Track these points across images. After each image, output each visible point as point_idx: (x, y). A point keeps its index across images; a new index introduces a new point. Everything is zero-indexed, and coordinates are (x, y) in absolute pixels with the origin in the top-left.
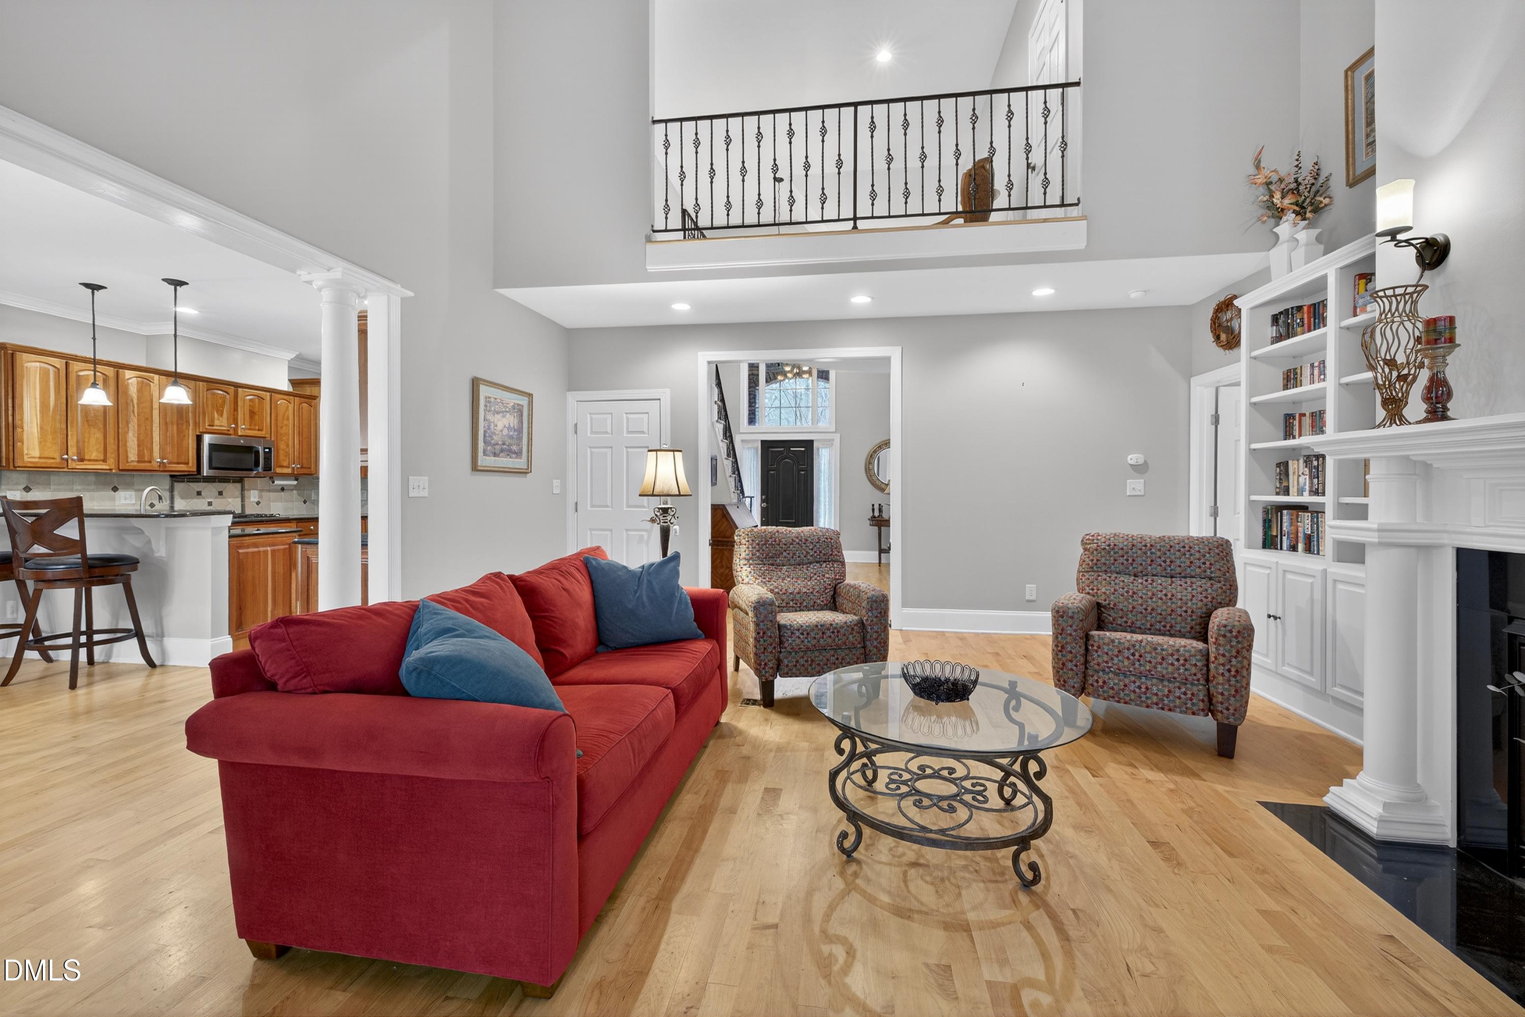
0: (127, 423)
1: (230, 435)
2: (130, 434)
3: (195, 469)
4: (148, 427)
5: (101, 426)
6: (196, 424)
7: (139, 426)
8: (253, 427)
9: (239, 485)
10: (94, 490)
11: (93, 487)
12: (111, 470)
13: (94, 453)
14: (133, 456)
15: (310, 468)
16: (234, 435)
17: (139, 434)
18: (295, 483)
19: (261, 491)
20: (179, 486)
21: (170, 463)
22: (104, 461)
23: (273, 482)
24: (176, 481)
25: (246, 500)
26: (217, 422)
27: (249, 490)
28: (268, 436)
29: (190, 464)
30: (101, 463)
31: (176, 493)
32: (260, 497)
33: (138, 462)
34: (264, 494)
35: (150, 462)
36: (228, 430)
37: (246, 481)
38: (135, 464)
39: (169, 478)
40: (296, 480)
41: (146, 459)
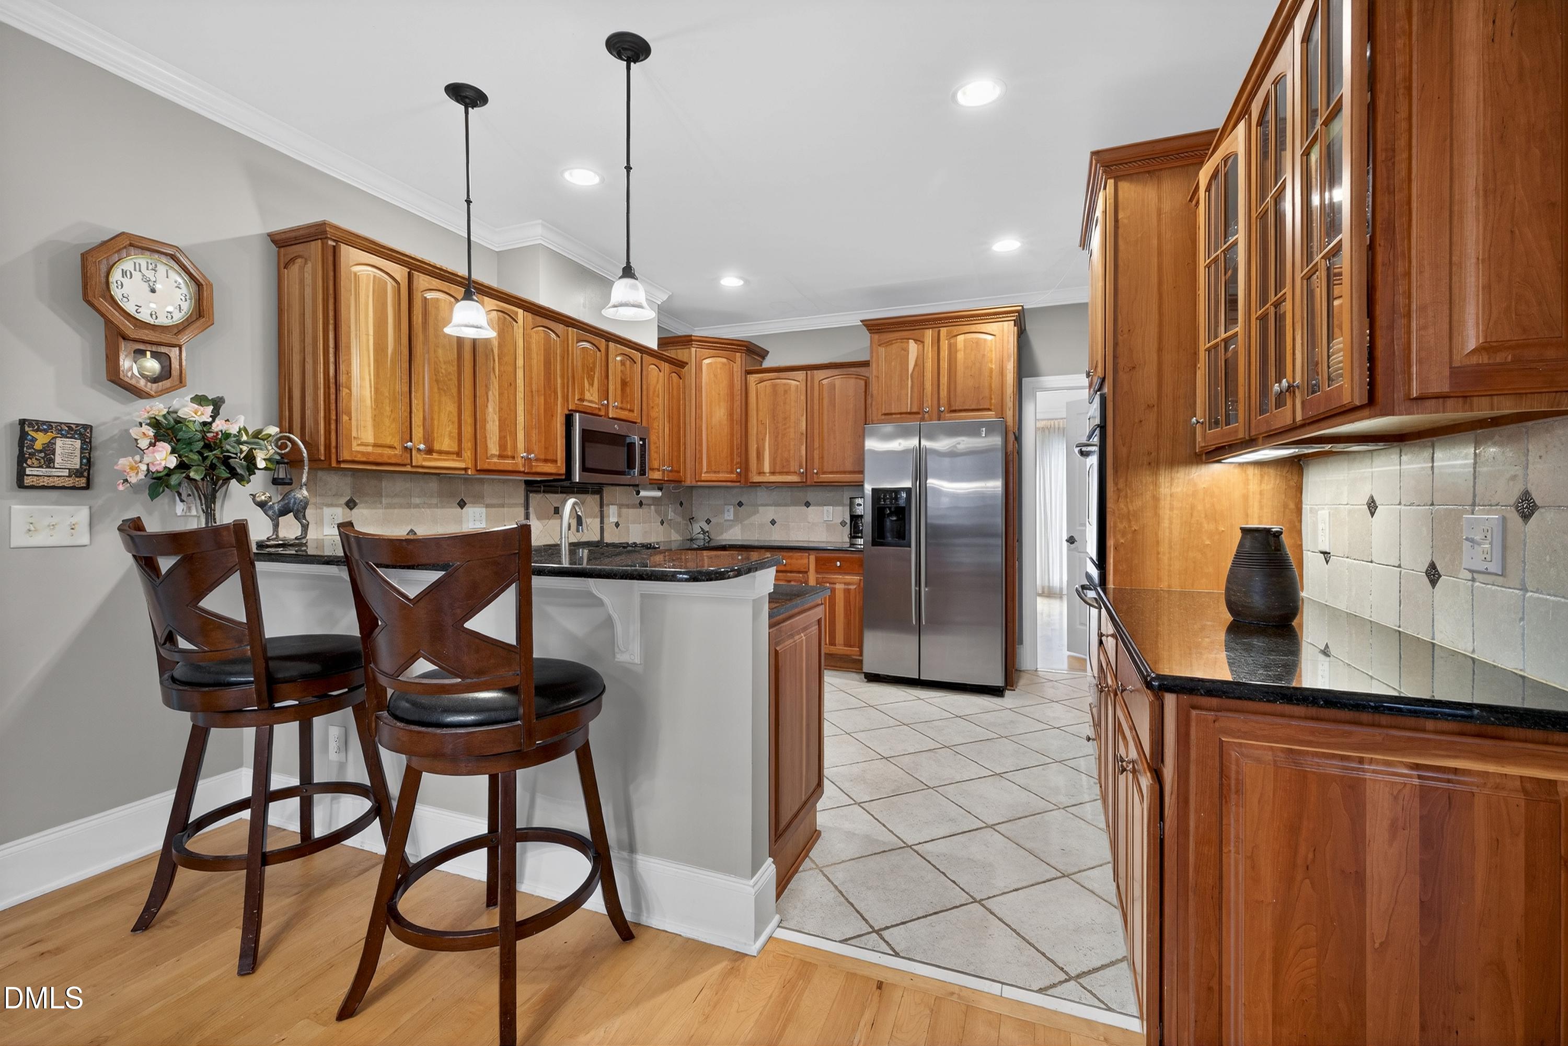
0: (487, 388)
1: (601, 416)
2: (490, 409)
3: (563, 471)
4: (512, 399)
5: (454, 391)
6: (566, 399)
7: (501, 394)
8: (624, 406)
9: (597, 497)
10: (436, 506)
11: (434, 501)
12: (466, 469)
13: (446, 443)
14: (494, 449)
15: (679, 472)
16: (605, 416)
17: (501, 409)
18: (659, 494)
19: (621, 506)
20: (535, 499)
21: (537, 460)
22: (459, 454)
23: (638, 493)
24: (532, 492)
25: (605, 520)
26: (587, 396)
27: (608, 505)
28: (639, 421)
29: (559, 464)
30: (454, 457)
31: (531, 510)
32: (619, 515)
33: (501, 456)
34: (624, 510)
35: (513, 458)
36: (600, 409)
37: (607, 491)
38: (495, 460)
39: (523, 486)
40: (660, 489)
41: (509, 454)
